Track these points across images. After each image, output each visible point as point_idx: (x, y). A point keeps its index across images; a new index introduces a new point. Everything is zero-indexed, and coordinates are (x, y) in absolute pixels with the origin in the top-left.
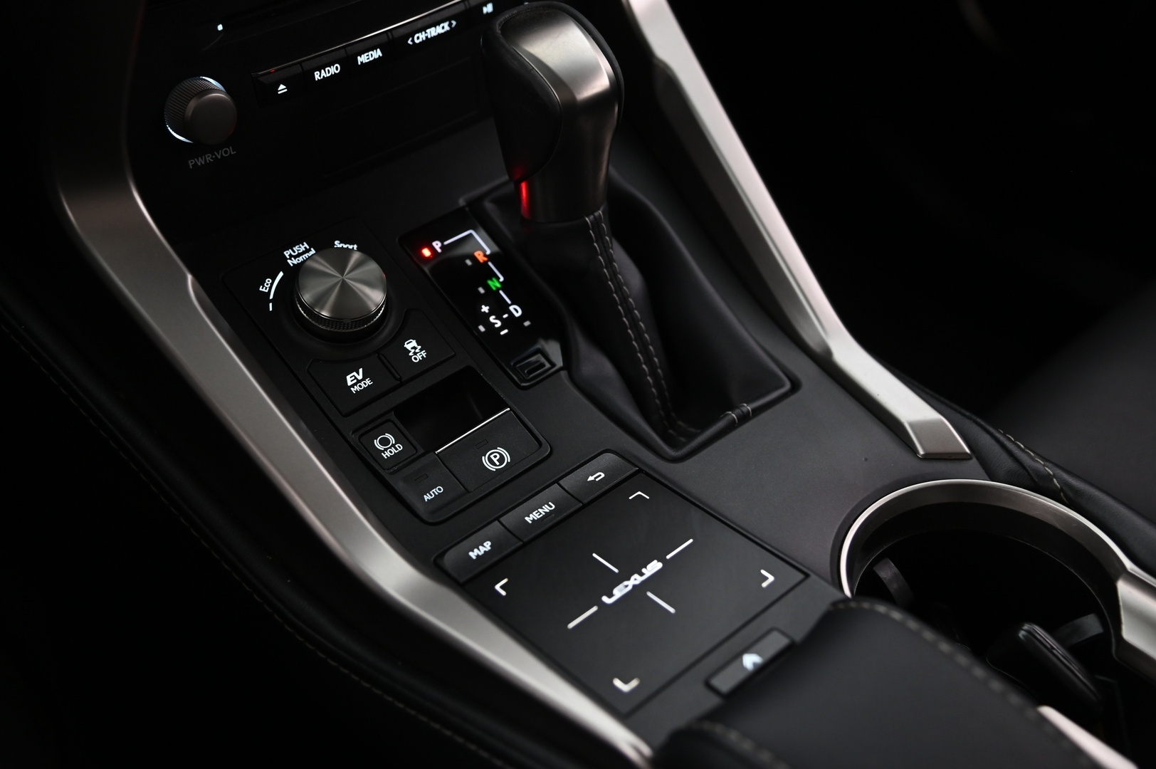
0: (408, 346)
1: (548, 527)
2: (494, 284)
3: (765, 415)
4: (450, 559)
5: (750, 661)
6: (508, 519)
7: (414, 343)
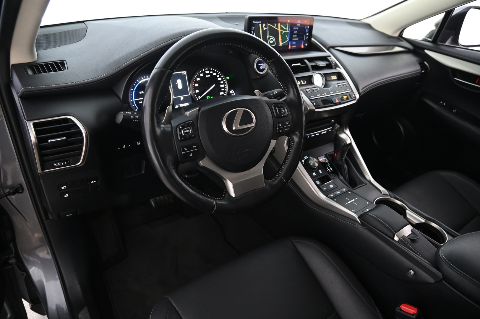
0: (320, 171)
1: (339, 195)
2: (328, 165)
3: (364, 187)
4: (329, 196)
5: (367, 210)
6: (335, 193)
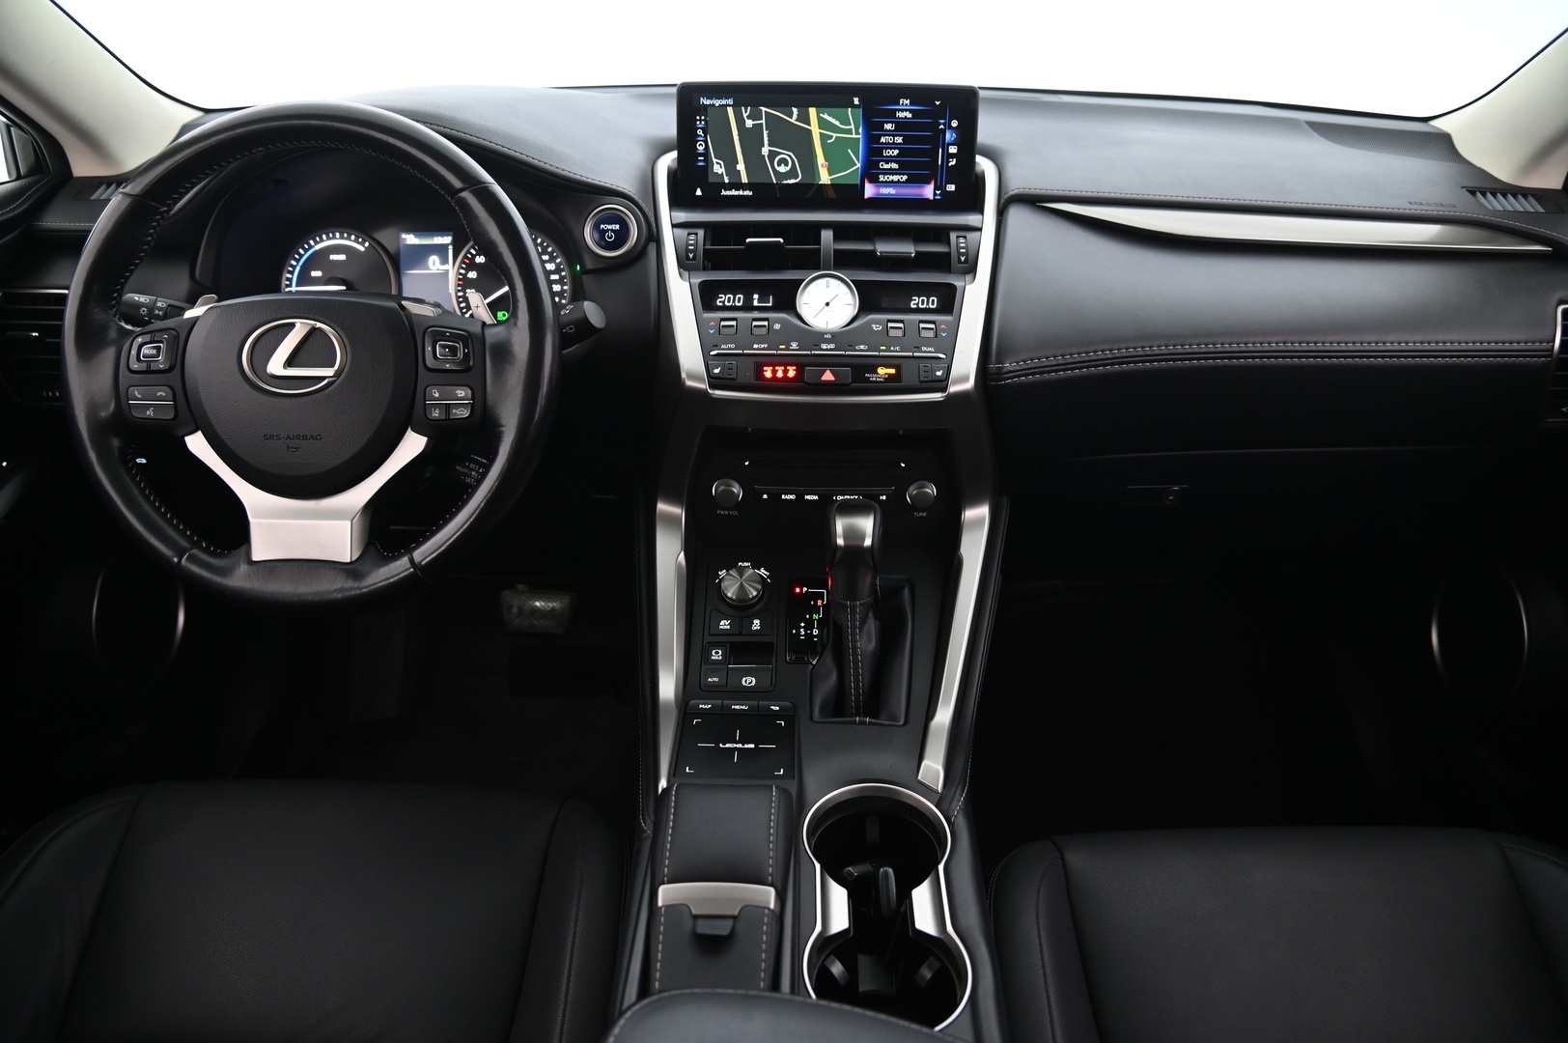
0: (755, 621)
1: (737, 713)
2: (816, 617)
4: (691, 702)
6: (726, 703)
7: (758, 622)
